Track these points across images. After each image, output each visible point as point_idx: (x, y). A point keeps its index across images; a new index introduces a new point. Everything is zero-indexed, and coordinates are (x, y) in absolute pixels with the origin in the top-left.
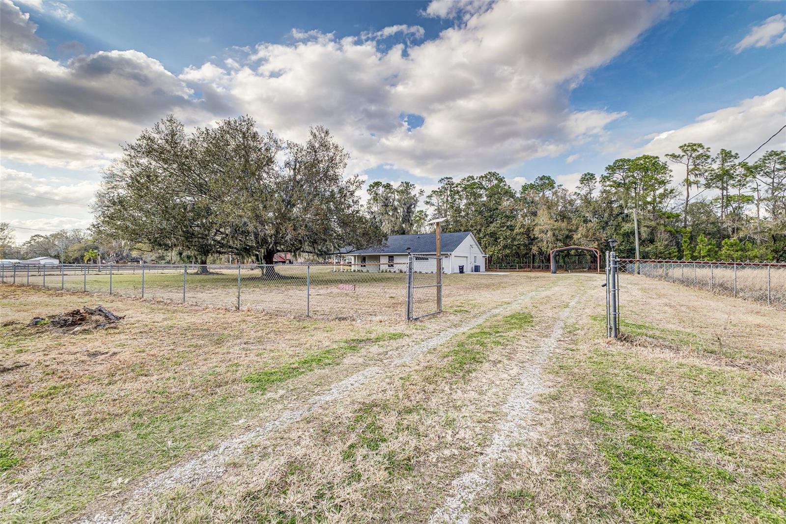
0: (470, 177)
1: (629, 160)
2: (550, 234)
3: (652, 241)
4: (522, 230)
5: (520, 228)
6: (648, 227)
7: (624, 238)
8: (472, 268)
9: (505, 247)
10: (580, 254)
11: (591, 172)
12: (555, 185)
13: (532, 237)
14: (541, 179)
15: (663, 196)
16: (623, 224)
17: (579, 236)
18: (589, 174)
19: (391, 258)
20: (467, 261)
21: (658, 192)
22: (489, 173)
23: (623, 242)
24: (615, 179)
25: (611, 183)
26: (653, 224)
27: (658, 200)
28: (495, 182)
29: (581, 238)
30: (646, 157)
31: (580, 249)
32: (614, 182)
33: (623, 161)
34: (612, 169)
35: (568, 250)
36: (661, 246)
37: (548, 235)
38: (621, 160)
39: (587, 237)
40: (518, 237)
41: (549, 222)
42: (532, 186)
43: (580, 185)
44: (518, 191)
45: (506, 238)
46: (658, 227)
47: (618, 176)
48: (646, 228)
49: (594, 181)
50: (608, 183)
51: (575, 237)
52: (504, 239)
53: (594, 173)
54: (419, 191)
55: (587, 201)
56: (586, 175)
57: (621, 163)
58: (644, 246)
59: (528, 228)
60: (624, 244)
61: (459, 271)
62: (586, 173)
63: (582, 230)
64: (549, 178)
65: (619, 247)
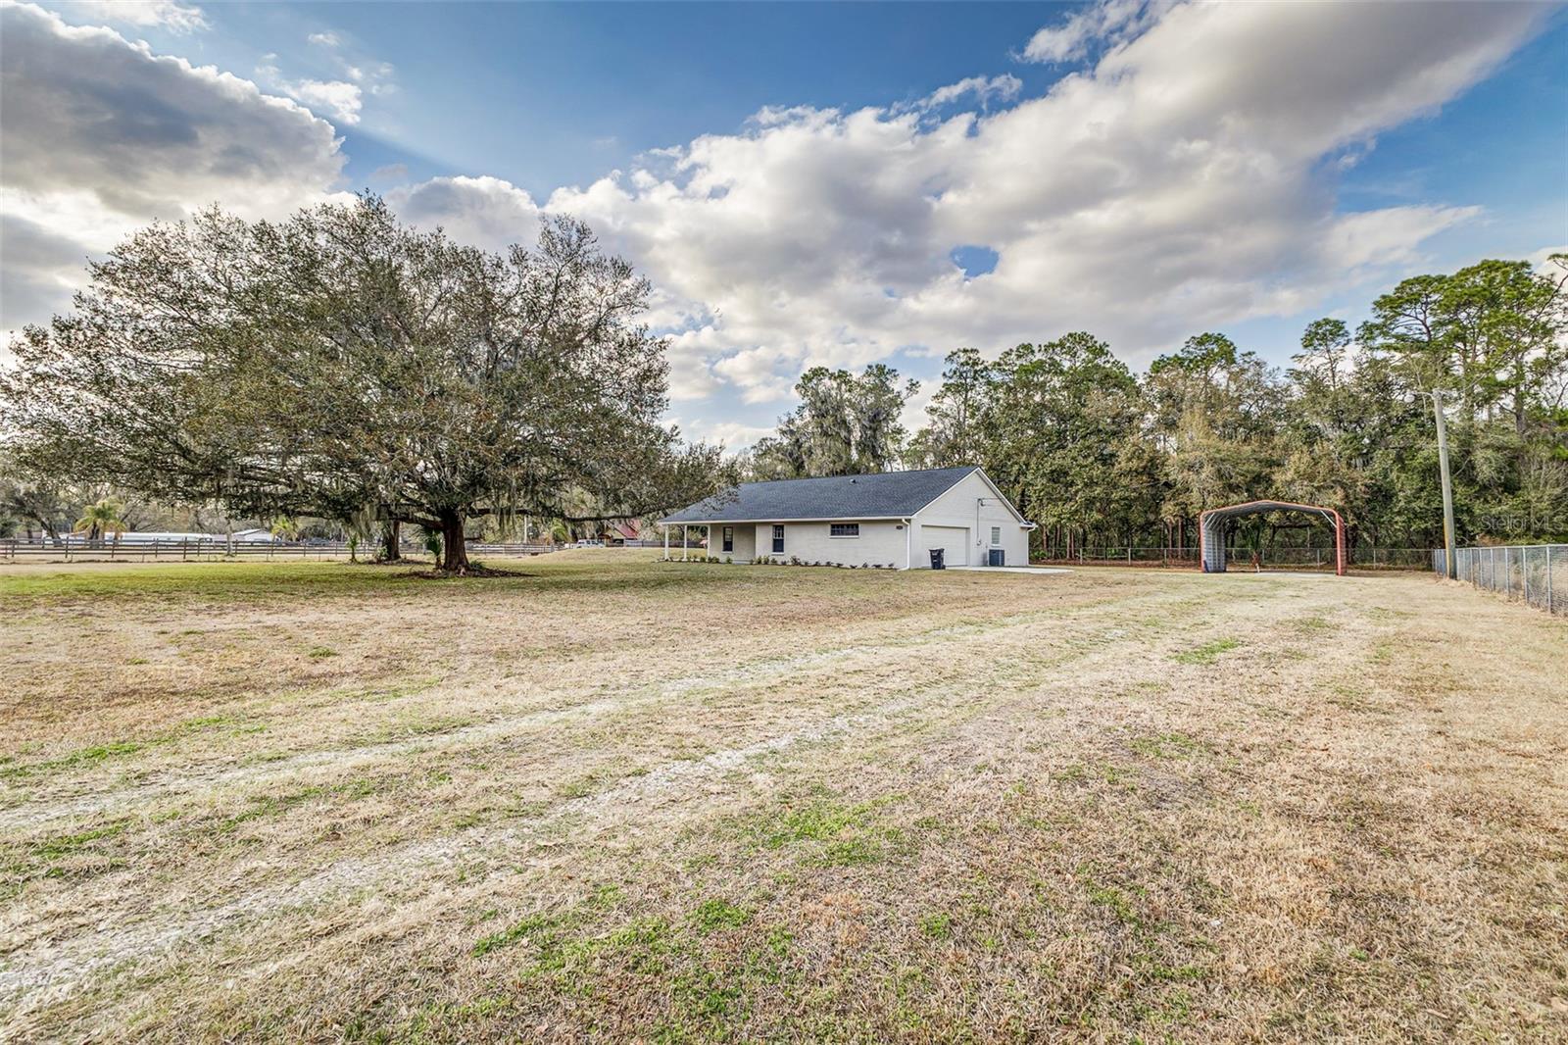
0: (1025, 347)
1: (1441, 279)
2: (1207, 471)
3: (1511, 488)
4: (1134, 464)
5: (1129, 460)
6: (1498, 449)
7: (1424, 480)
8: (984, 556)
9: (1089, 503)
10: (1294, 522)
11: (1332, 317)
12: (1236, 355)
13: (1163, 480)
14: (1201, 342)
15: (1545, 367)
16: (1421, 443)
17: (1290, 475)
18: (1327, 322)
19: (779, 528)
20: (968, 538)
21: (1529, 358)
22: (1070, 335)
23: (1422, 489)
24: (1401, 330)
25: (1393, 341)
26: (1514, 440)
27: (1529, 377)
28: (1083, 355)
29: (1293, 481)
30: (1491, 267)
31: (1293, 509)
32: (1401, 338)
33: (1425, 281)
34: (1391, 306)
35: (1261, 513)
36: (1540, 500)
37: (1203, 476)
38: (1417, 279)
39: (1311, 478)
40: (1124, 481)
41: (1204, 442)
42: (1179, 361)
43: (1303, 352)
44: (1141, 375)
45: (1091, 484)
46: (1531, 448)
47: (1412, 323)
48: (1489, 453)
49: (1342, 340)
50: (1380, 340)
51: (1279, 477)
52: (1086, 485)
53: (1341, 319)
54: (908, 385)
55: (1316, 387)
56: (1318, 325)
57: (1416, 288)
58: (1486, 501)
59: (1152, 460)
60: (1424, 494)
61: (930, 565)
62: (1320, 319)
63: (1297, 461)
64: (1219, 339)
65: (1410, 502)
